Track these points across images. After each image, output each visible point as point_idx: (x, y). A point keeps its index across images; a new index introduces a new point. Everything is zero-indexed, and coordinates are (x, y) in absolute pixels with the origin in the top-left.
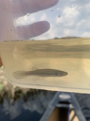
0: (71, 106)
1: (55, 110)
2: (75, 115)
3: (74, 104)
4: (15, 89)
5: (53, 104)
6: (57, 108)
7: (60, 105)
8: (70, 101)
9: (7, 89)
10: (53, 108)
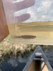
0: (42, 59)
1: (33, 62)
2: (45, 64)
3: (44, 58)
4: (17, 50)
5: (32, 58)
6: (34, 60)
7: (36, 59)
8: (42, 56)
9: (12, 50)
10: (32, 60)
